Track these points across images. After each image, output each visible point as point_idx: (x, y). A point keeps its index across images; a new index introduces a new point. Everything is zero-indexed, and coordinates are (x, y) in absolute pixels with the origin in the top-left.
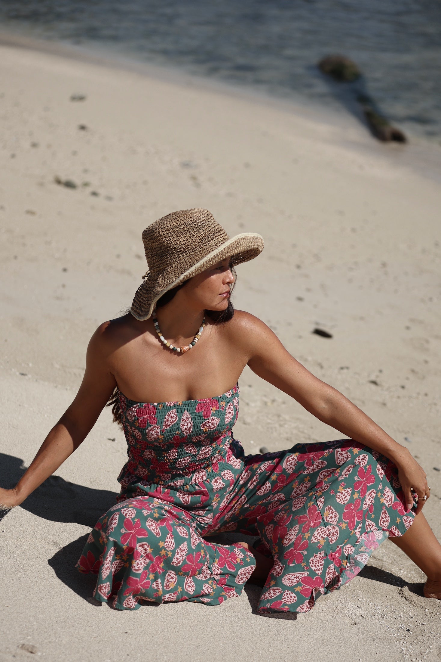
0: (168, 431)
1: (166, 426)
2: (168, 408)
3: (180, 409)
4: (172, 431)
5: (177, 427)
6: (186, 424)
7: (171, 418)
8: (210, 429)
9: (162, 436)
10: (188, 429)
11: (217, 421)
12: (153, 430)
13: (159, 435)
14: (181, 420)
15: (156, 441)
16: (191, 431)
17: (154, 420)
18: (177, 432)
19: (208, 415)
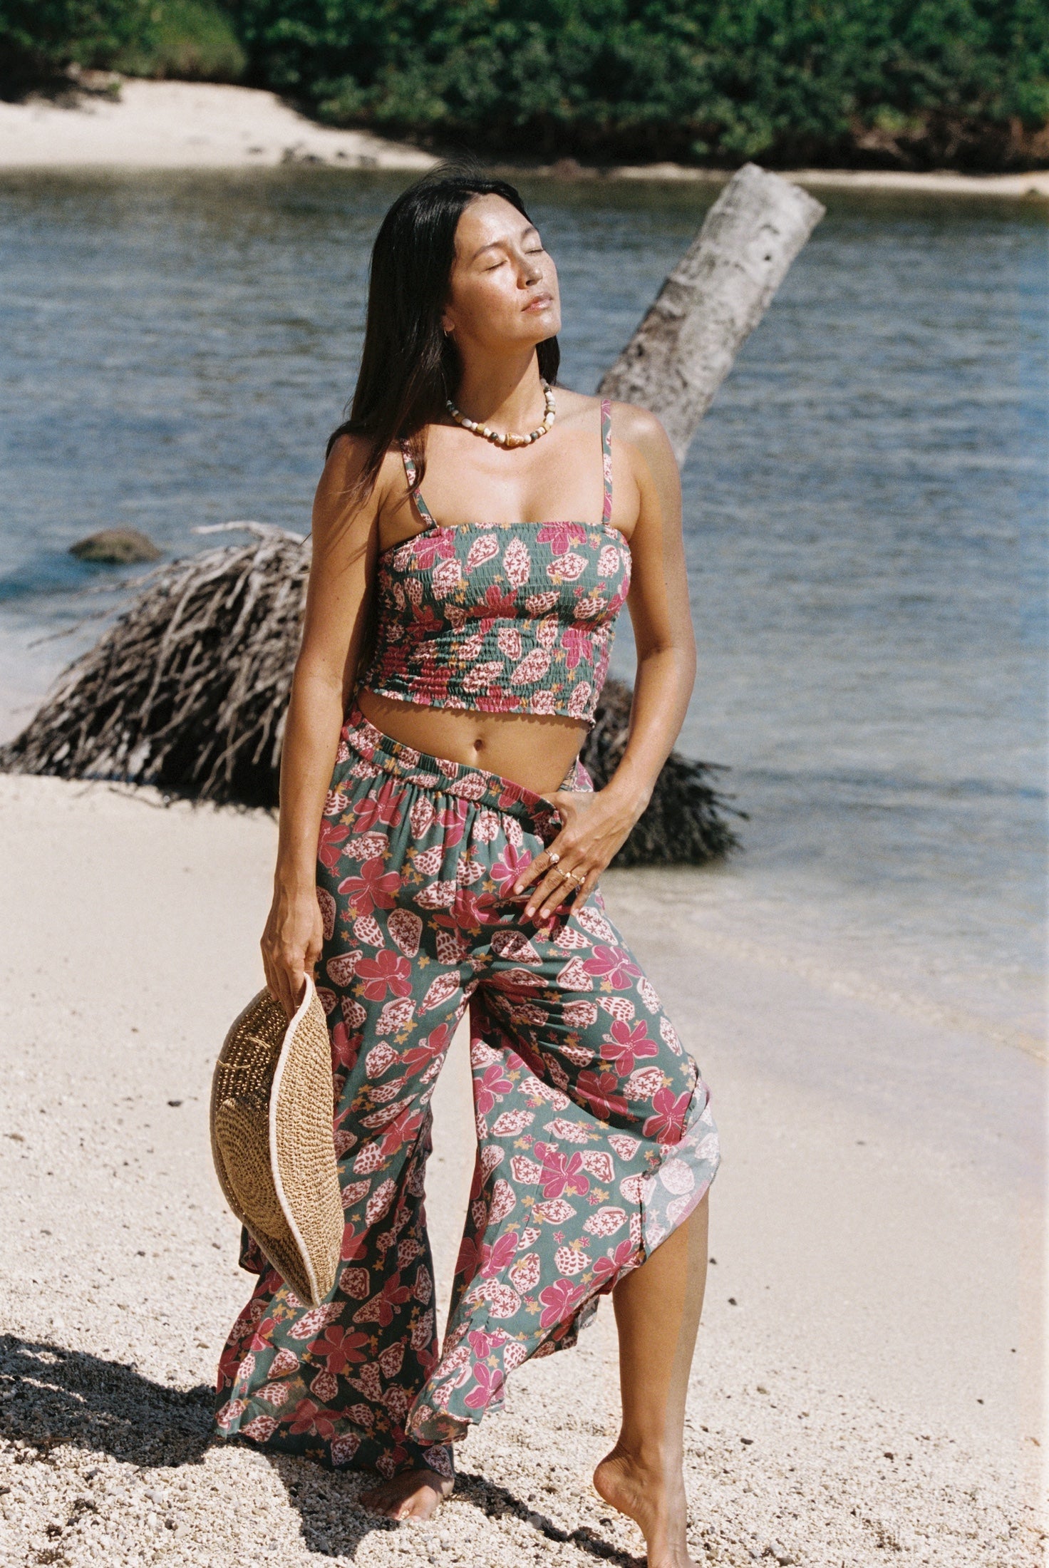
0: (479, 572)
1: (474, 560)
2: (475, 531)
3: (503, 535)
4: (486, 573)
5: (496, 565)
6: (517, 563)
7: (483, 549)
8: (567, 579)
9: (466, 584)
10: (519, 572)
11: (581, 563)
12: (447, 570)
13: (459, 579)
14: (507, 552)
15: (450, 599)
16: (526, 579)
17: (448, 552)
18: (498, 578)
19: (562, 548)
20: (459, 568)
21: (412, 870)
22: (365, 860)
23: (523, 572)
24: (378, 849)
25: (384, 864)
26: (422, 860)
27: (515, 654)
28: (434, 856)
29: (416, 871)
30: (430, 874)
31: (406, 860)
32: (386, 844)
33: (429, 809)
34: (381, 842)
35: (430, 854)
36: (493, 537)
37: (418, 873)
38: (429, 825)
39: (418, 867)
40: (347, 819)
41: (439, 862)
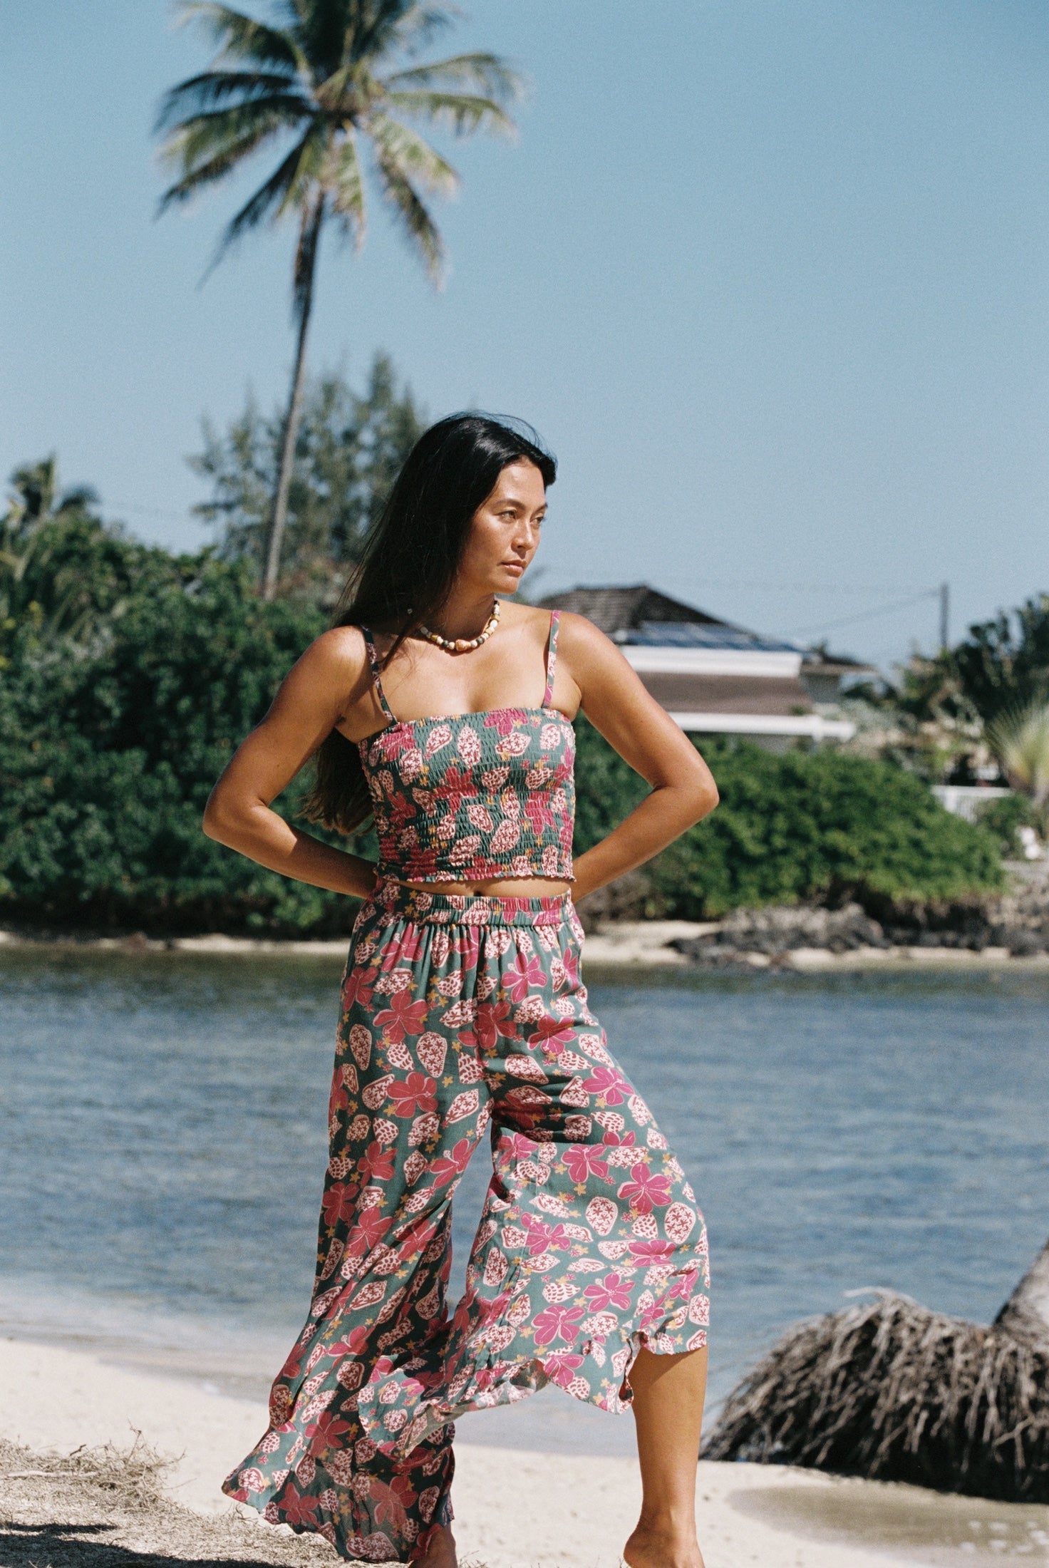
0: (436, 756)
1: (432, 748)
2: (431, 724)
3: (455, 725)
4: (443, 757)
5: (452, 750)
6: (469, 746)
7: (438, 738)
8: (513, 755)
9: (427, 768)
10: (472, 754)
11: (525, 740)
12: (411, 759)
13: (421, 765)
14: (459, 739)
15: (416, 783)
16: (478, 758)
17: (410, 744)
18: (453, 760)
19: (507, 730)
20: (420, 757)
21: (437, 995)
22: (393, 994)
24: (404, 982)
25: (411, 995)
26: (444, 985)
27: (488, 827)
28: (455, 980)
29: (440, 994)
30: (453, 995)
31: (430, 988)
32: (410, 978)
33: (446, 941)
34: (406, 976)
35: (452, 978)
36: (446, 727)
37: (443, 997)
38: (448, 954)
39: (442, 991)
40: (376, 962)
41: (459, 983)
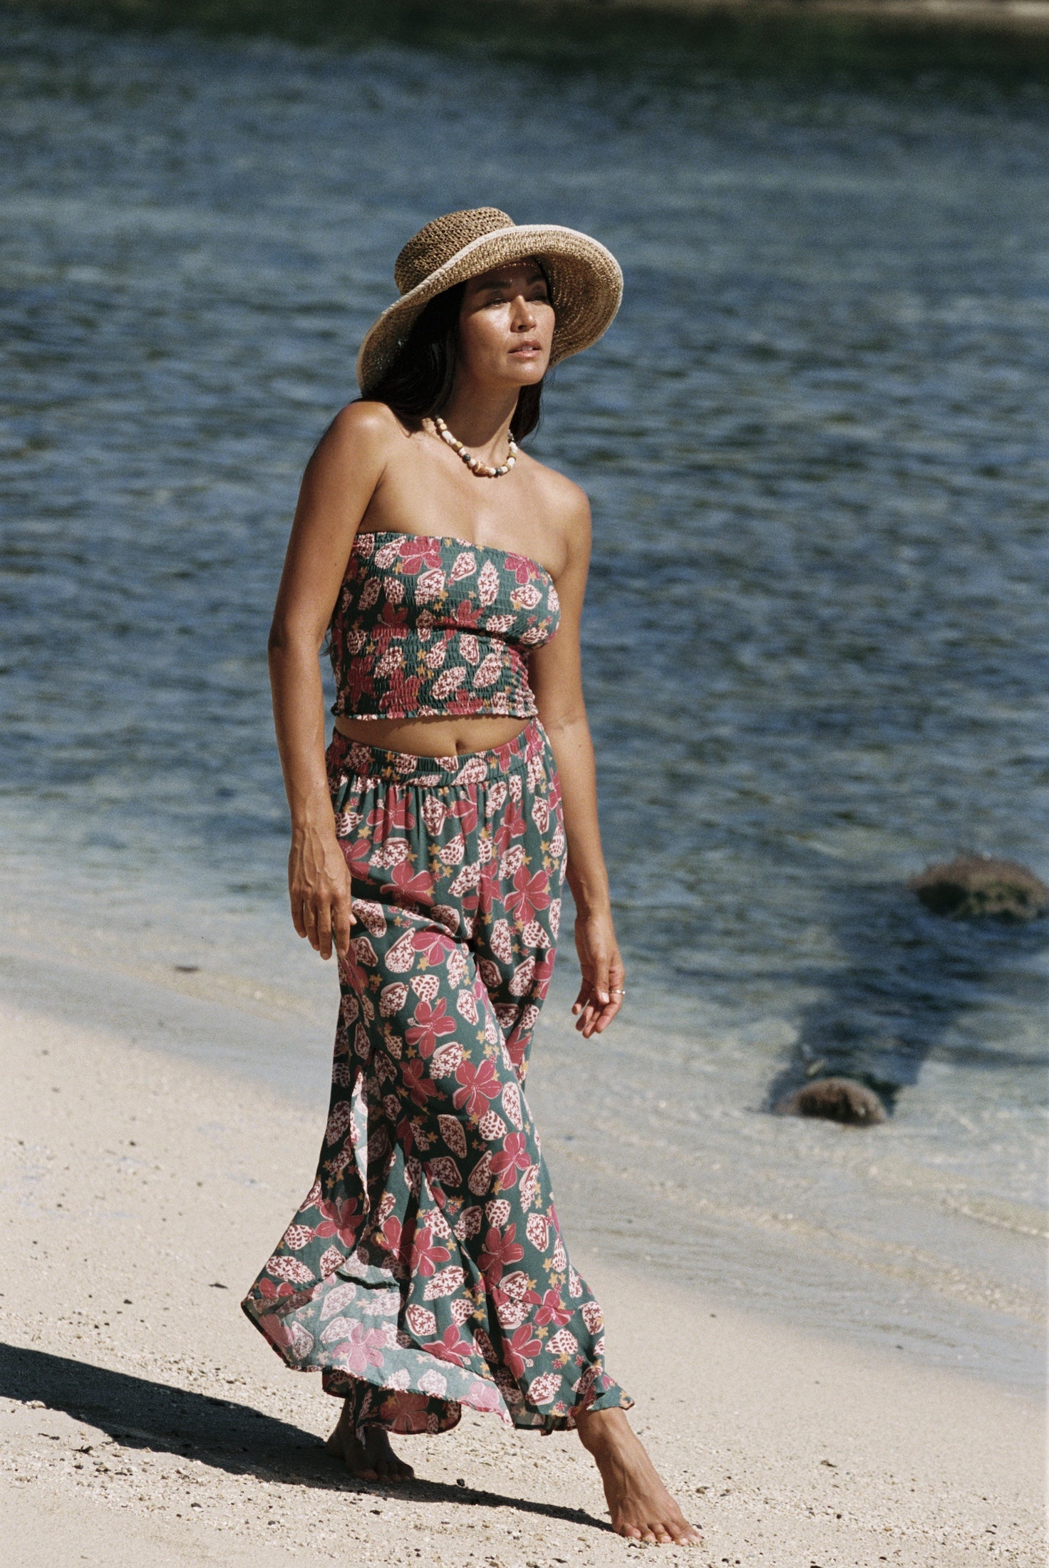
0: (458, 585)
1: (456, 574)
2: (457, 547)
3: (479, 555)
4: (464, 588)
7: (464, 565)
8: (525, 607)
9: (447, 595)
10: (489, 593)
12: (432, 579)
13: (441, 589)
14: (482, 572)
16: (493, 599)
17: (434, 562)
18: (472, 594)
20: (442, 579)
21: (441, 865)
22: (392, 867)
23: (493, 592)
24: (401, 853)
25: (410, 867)
26: (446, 853)
27: (474, 659)
28: (457, 847)
29: (444, 865)
30: (457, 863)
31: (431, 858)
32: (408, 847)
33: (439, 805)
34: (402, 846)
35: (452, 845)
36: (471, 555)
37: (446, 866)
38: (443, 820)
39: (444, 861)
40: (364, 832)
41: (462, 850)
